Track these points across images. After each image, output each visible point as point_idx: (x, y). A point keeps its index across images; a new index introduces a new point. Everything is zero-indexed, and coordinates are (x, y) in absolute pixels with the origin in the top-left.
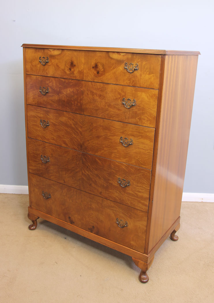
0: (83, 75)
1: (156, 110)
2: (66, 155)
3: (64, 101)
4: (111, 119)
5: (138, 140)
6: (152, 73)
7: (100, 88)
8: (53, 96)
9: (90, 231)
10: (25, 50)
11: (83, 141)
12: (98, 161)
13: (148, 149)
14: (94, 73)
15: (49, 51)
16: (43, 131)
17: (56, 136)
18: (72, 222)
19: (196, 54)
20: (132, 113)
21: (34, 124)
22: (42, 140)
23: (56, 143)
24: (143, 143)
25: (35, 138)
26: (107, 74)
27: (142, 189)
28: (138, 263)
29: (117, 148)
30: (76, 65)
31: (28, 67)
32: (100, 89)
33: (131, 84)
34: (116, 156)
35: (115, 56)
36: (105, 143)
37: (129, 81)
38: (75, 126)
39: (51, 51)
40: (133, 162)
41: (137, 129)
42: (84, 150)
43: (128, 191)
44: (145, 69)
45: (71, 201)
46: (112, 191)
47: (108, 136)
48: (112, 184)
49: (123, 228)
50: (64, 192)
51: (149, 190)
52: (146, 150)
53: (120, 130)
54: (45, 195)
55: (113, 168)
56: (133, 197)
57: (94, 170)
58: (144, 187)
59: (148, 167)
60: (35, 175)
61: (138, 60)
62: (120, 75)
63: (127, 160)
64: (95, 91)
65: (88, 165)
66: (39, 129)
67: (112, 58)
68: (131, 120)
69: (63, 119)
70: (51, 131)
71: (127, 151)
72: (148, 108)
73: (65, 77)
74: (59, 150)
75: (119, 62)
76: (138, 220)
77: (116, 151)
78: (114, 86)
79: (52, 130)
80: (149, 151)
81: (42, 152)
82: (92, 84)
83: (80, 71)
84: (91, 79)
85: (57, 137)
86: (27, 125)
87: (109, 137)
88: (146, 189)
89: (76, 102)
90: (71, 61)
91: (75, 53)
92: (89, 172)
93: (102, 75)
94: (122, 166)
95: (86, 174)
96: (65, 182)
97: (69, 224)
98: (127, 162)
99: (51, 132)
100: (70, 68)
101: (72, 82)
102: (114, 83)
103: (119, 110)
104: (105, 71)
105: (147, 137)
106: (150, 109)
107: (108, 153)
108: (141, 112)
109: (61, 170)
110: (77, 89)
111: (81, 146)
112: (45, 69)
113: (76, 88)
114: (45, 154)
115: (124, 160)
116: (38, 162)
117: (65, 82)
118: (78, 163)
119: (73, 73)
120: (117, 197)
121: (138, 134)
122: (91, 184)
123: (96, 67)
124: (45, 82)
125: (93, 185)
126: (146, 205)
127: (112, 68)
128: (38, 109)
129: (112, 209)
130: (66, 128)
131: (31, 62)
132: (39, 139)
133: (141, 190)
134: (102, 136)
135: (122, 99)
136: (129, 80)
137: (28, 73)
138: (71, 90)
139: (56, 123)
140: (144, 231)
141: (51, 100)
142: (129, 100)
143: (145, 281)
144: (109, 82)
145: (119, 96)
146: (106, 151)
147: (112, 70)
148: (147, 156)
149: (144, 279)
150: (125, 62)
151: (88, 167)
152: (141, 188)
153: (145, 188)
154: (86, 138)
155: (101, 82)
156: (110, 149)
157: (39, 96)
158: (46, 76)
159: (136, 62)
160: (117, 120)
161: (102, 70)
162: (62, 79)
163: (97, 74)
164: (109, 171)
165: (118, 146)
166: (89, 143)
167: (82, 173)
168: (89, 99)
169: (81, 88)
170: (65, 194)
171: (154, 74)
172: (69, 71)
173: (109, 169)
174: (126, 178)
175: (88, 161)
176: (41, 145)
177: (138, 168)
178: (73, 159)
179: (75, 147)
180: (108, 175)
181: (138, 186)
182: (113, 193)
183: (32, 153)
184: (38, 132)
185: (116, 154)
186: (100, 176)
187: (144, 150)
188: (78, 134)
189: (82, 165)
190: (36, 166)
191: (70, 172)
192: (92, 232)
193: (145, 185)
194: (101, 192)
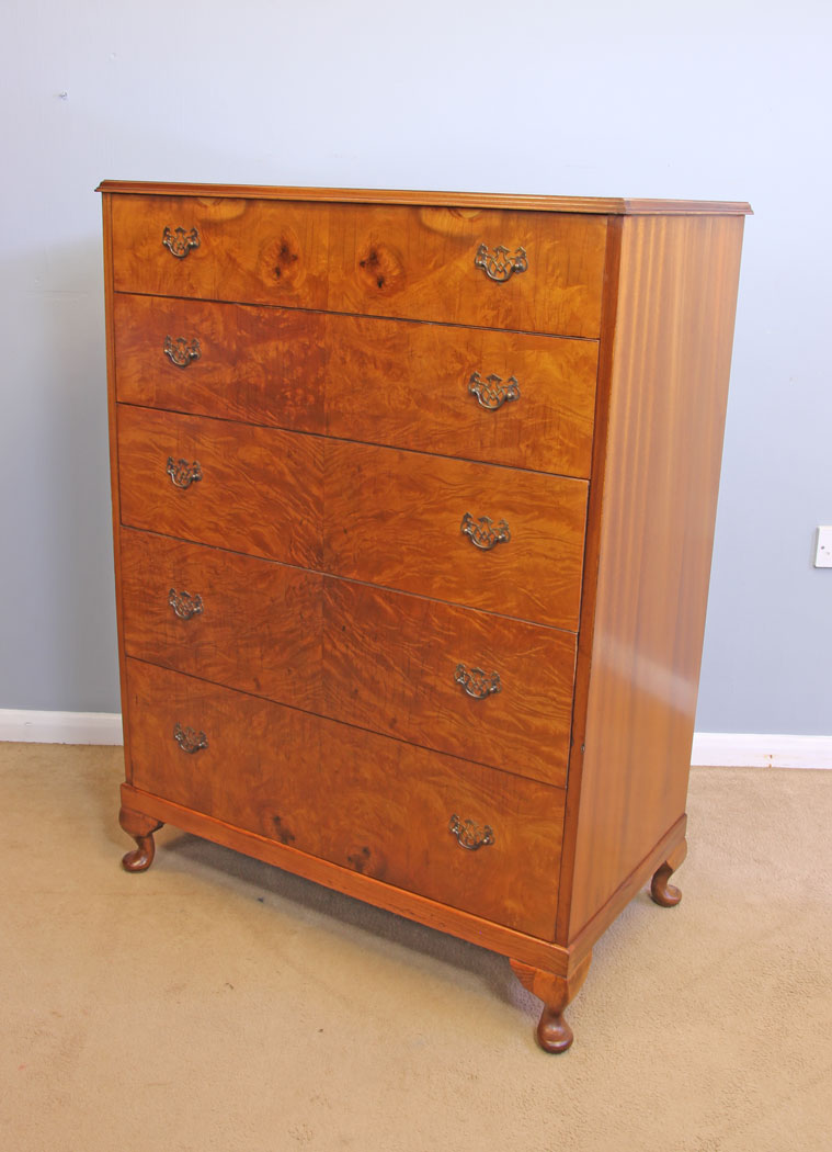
0: (327, 291)
1: (590, 412)
2: (263, 586)
3: (256, 388)
4: (430, 449)
5: (528, 526)
6: (578, 281)
7: (388, 340)
8: (215, 369)
9: (353, 867)
10: (109, 203)
11: (325, 531)
12: (383, 604)
13: (564, 556)
14: (364, 283)
15: (200, 205)
16: (177, 501)
17: (228, 517)
18: (286, 837)
19: (737, 213)
20: (505, 427)
21: (141, 476)
22: (173, 533)
23: (226, 543)
24: (546, 536)
25: (146, 527)
26: (414, 288)
27: (542, 704)
28: (533, 979)
29: (453, 553)
30: (301, 255)
31: (123, 263)
32: (389, 344)
33: (502, 322)
34: (448, 585)
35: (442, 222)
36: (407, 537)
37: (495, 312)
38: (298, 480)
39: (206, 207)
40: (509, 605)
41: (523, 486)
42: (331, 567)
43: (495, 714)
44: (550, 268)
45: (282, 757)
46: (435, 714)
47: (420, 510)
48: (433, 689)
49: (476, 849)
50: (255, 724)
51: (567, 705)
52: (555, 560)
53: (463, 489)
54: (184, 736)
55: (438, 629)
56: (512, 735)
57: (367, 639)
58: (550, 694)
59: (564, 621)
60: (146, 665)
61: (525, 235)
62: (461, 290)
63: (488, 600)
64: (369, 351)
65: (347, 621)
66: (163, 492)
67: (430, 231)
68: (501, 453)
69: (253, 454)
70: (205, 497)
71: (489, 564)
72: (563, 407)
73: (258, 300)
74: (238, 570)
75: (458, 243)
76: (531, 817)
77: (447, 566)
78: (438, 330)
79: (211, 496)
80: (567, 563)
81: (174, 578)
82: (359, 326)
83: (314, 277)
84: (356, 308)
85: (230, 521)
86: (116, 479)
87: (422, 514)
88: (557, 703)
89: (300, 391)
90: (282, 240)
91: (298, 214)
92: (350, 645)
93: (395, 290)
94: (470, 620)
95: (338, 653)
96: (259, 687)
97: (277, 845)
98: (488, 606)
99: (207, 503)
100: (276, 265)
101: (285, 316)
102: (440, 320)
103: (457, 415)
104: (405, 277)
105: (559, 514)
106: (571, 410)
107: (417, 575)
108: (540, 421)
109: (244, 642)
110: (304, 345)
111: (320, 552)
112: (186, 271)
113: (302, 340)
114: (184, 585)
115: (478, 600)
116: (160, 614)
117: (258, 318)
118: (307, 614)
119: (288, 285)
120: (454, 736)
121: (528, 502)
122: (356, 691)
123: (373, 260)
124: (186, 319)
126: (558, 763)
127: (433, 263)
128: (160, 421)
130: (265, 488)
131: (133, 248)
132: (162, 531)
133: (539, 708)
134: (397, 513)
135: (469, 377)
136: (493, 309)
137: (122, 289)
138: (280, 347)
139: (227, 470)
140: (552, 859)
141: (209, 386)
142: (493, 378)
143: (558, 1044)
144: (421, 316)
145: (458, 367)
146: (413, 569)
147: (430, 272)
148: (559, 583)
149: (554, 1038)
150: (477, 242)
151: (347, 628)
152: (542, 699)
153: (554, 699)
154: (338, 521)
155: (391, 315)
156: (427, 559)
157: (162, 372)
158: (189, 296)
159: (516, 241)
160: (450, 454)
161: (395, 274)
162: (249, 308)
163: (377, 288)
164: (423, 640)
165: (456, 549)
166: (349, 540)
167: (324, 650)
168: (348, 381)
169: (317, 338)
170: (259, 733)
171: (582, 284)
172: (275, 276)
173: (424, 633)
174: (485, 663)
175: (345, 607)
176: (170, 551)
177: (530, 627)
178: (291, 599)
179: (295, 556)
180: (418, 654)
181: (529, 693)
182: (438, 722)
183: (136, 581)
184: (159, 504)
185: (448, 577)
186: (388, 659)
187: (551, 559)
188: (310, 507)
189: (324, 620)
190: (152, 632)
191: (277, 648)
192: (359, 869)
193: (556, 688)
194: (394, 721)
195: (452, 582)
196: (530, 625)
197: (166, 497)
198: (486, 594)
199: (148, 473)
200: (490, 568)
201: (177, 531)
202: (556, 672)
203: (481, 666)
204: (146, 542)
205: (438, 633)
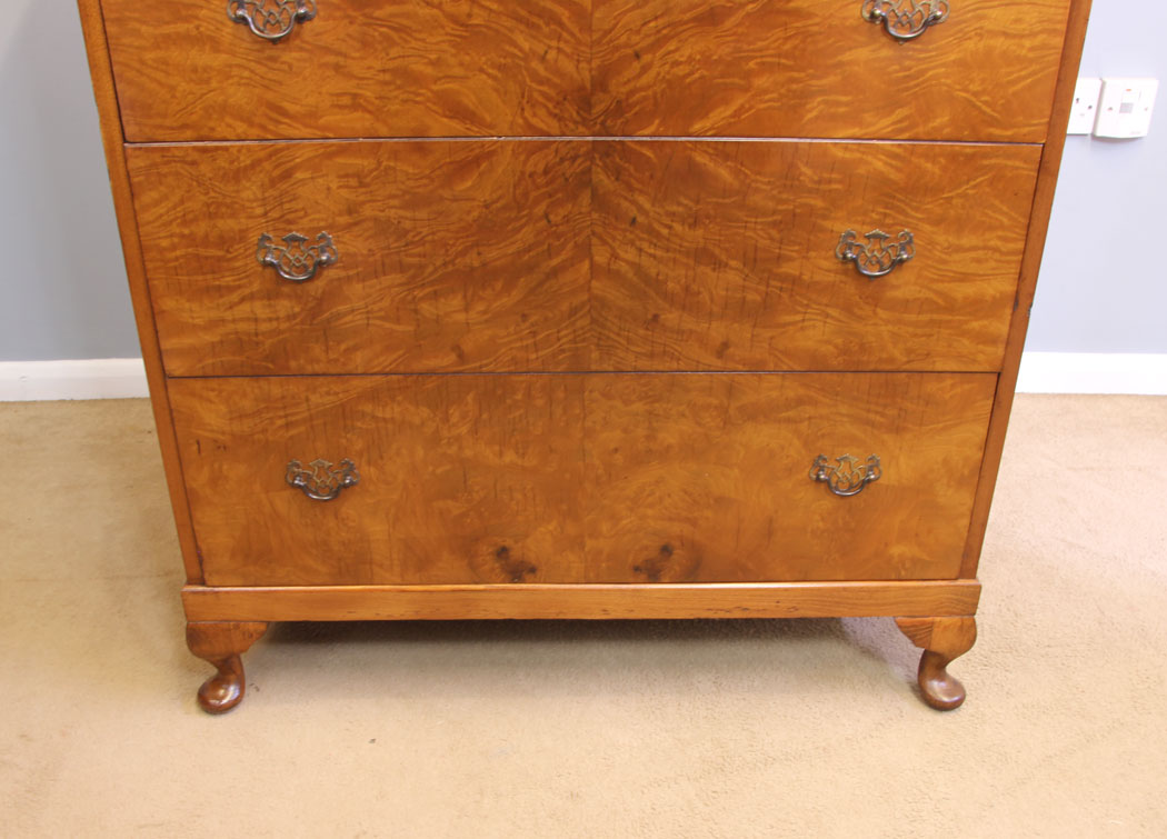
2: (469, 183)
9: (643, 577)
11: (594, 64)
12: (711, 165)
13: (1038, 27)
16: (261, 70)
17: (381, 77)
18: (518, 571)
21: (167, 37)
22: (254, 131)
23: (380, 125)
25: (188, 134)
27: (979, 261)
28: (931, 630)
29: (847, 57)
34: (833, 110)
36: (760, 44)
40: (937, 122)
42: (609, 123)
43: (898, 294)
45: (510, 456)
46: (798, 317)
48: (795, 281)
50: (454, 419)
51: (1017, 253)
52: (1021, 37)
55: (810, 185)
56: (925, 317)
57: (678, 227)
58: (992, 243)
59: (1026, 130)
60: (214, 383)
63: (900, 121)
65: (640, 208)
66: (223, 57)
70: (327, 50)
71: (907, 63)
74: (411, 171)
76: (941, 425)
77: (830, 80)
79: (336, 44)
80: (1040, 38)
81: (265, 214)
85: (385, 83)
86: (101, 54)
88: (1002, 253)
92: (645, 246)
94: (870, 158)
95: (624, 267)
96: (462, 357)
98: (902, 131)
99: (331, 59)
107: (776, 104)
109: (430, 289)
111: (585, 103)
114: (290, 222)
115: (884, 124)
116: (239, 287)
118: (559, 213)
120: (828, 342)
122: (656, 317)
125: (671, 317)
126: (993, 341)
129: (789, 420)
132: (228, 133)
133: (973, 268)
140: (966, 472)
146: (767, 97)
148: (1023, 73)
151: (640, 219)
152: (980, 254)
153: (996, 250)
154: (623, 39)
156: (795, 75)
164: (782, 207)
165: (850, 49)
166: (645, 69)
167: (593, 266)
170: (464, 430)
173: (784, 196)
174: (889, 221)
175: (637, 185)
176: (253, 166)
177: (968, 150)
178: (526, 195)
179: (534, 121)
180: (774, 233)
181: (959, 249)
182: (802, 329)
183: (176, 240)
184: (214, 84)
185: (832, 97)
186: (717, 251)
187: (1014, 36)
188: (561, 24)
189: (595, 216)
190: (223, 321)
191: (499, 286)
192: (654, 578)
193: (1000, 233)
194: (725, 345)
195: (838, 104)
196: (969, 147)
197: (230, 66)
198: (900, 113)
199: (182, 27)
200: (910, 69)
201: (263, 127)
202: (1005, 209)
203: (881, 225)
204: (194, 163)
205: (810, 191)
